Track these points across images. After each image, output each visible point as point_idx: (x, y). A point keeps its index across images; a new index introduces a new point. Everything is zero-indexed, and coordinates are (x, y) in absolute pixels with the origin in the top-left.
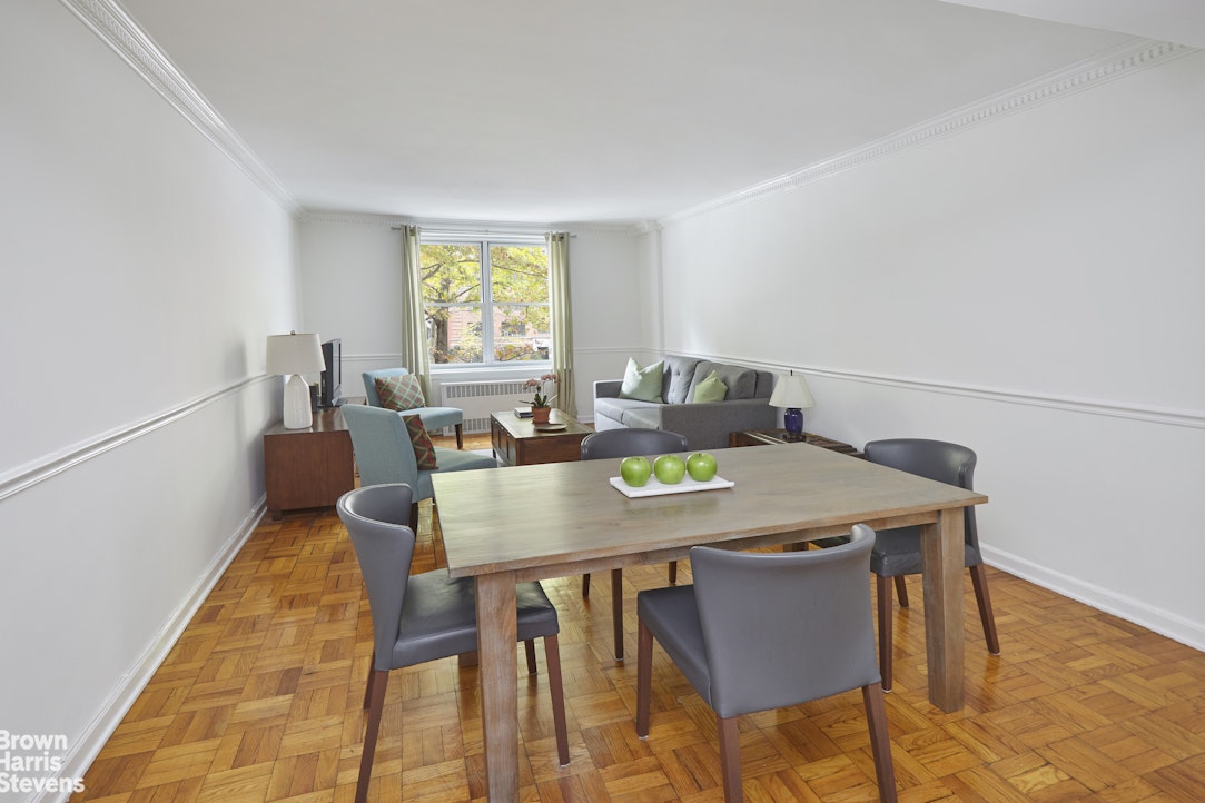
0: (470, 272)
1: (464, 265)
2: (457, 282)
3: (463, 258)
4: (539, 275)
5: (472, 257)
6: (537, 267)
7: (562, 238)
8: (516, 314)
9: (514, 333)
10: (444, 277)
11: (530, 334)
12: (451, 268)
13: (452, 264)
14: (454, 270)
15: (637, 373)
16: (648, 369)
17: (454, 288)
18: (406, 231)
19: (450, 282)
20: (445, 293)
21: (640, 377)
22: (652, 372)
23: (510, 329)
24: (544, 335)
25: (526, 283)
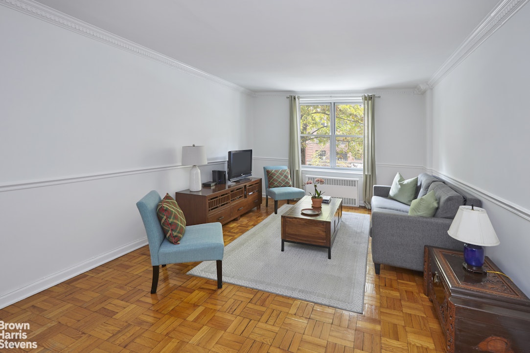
0: (318, 119)
1: (314, 115)
2: (311, 126)
3: (314, 111)
4: (357, 122)
5: (319, 110)
6: (356, 116)
7: (371, 98)
8: (342, 146)
9: (341, 158)
10: (304, 122)
11: (350, 160)
12: (308, 117)
13: (309, 114)
14: (310, 118)
15: (398, 183)
16: (406, 182)
17: (310, 130)
18: (292, 98)
19: (307, 126)
20: (305, 132)
21: (399, 186)
22: (408, 184)
23: (338, 156)
24: (358, 161)
25: (349, 127)
